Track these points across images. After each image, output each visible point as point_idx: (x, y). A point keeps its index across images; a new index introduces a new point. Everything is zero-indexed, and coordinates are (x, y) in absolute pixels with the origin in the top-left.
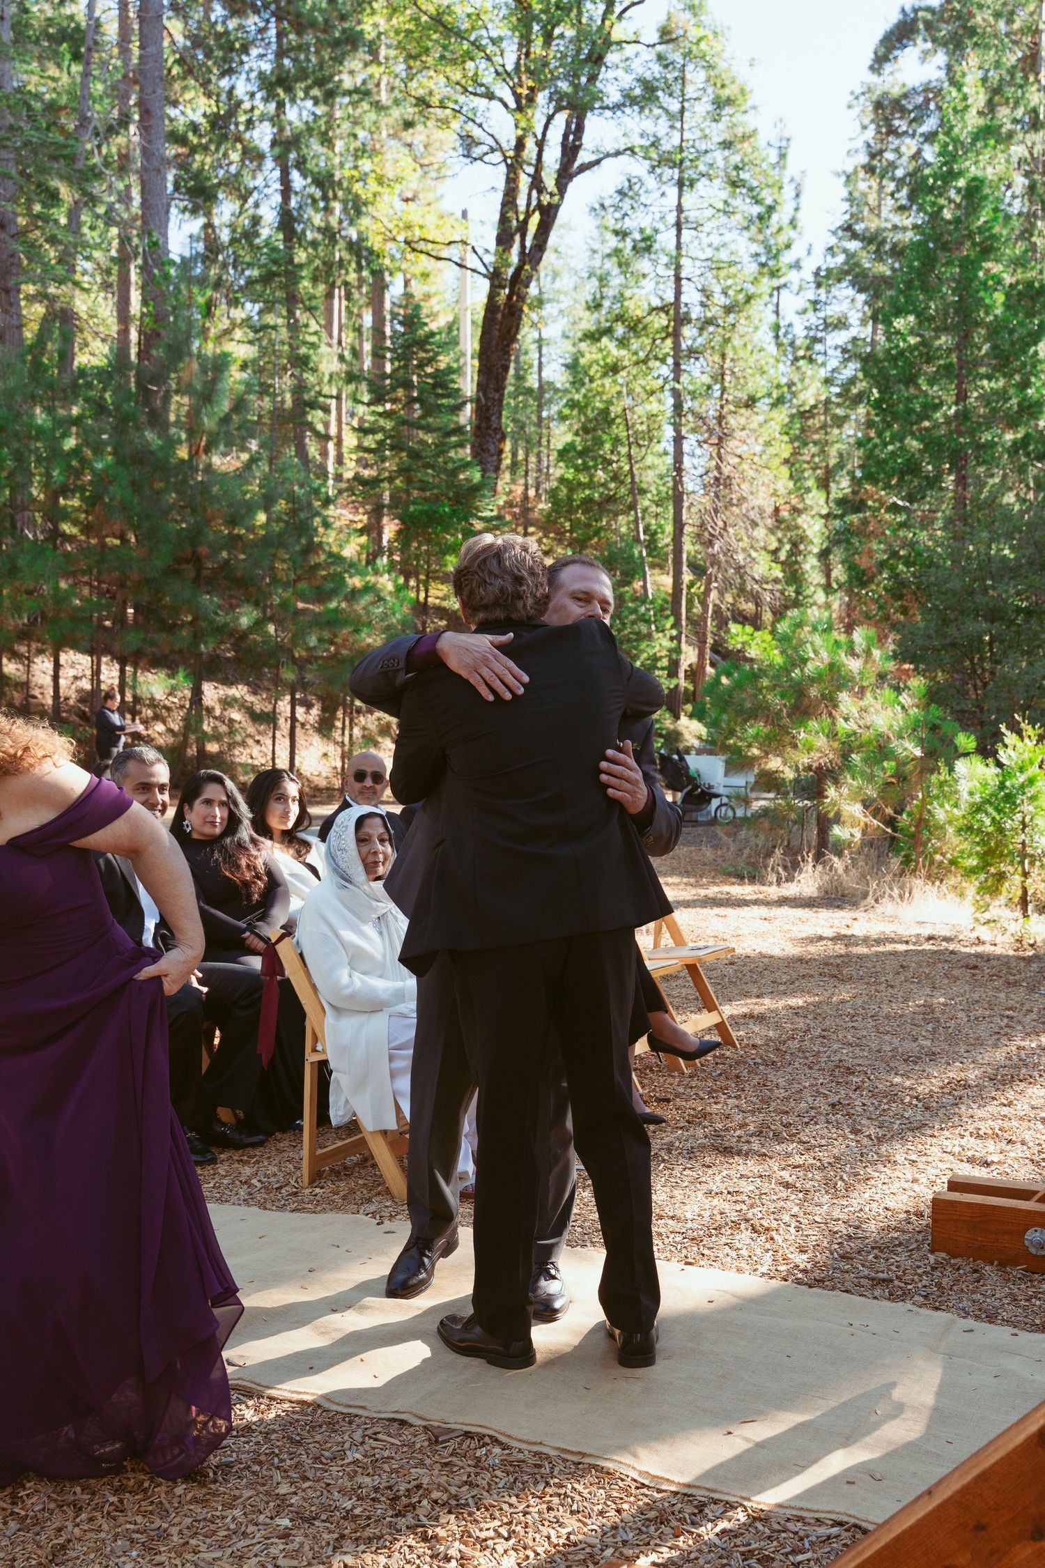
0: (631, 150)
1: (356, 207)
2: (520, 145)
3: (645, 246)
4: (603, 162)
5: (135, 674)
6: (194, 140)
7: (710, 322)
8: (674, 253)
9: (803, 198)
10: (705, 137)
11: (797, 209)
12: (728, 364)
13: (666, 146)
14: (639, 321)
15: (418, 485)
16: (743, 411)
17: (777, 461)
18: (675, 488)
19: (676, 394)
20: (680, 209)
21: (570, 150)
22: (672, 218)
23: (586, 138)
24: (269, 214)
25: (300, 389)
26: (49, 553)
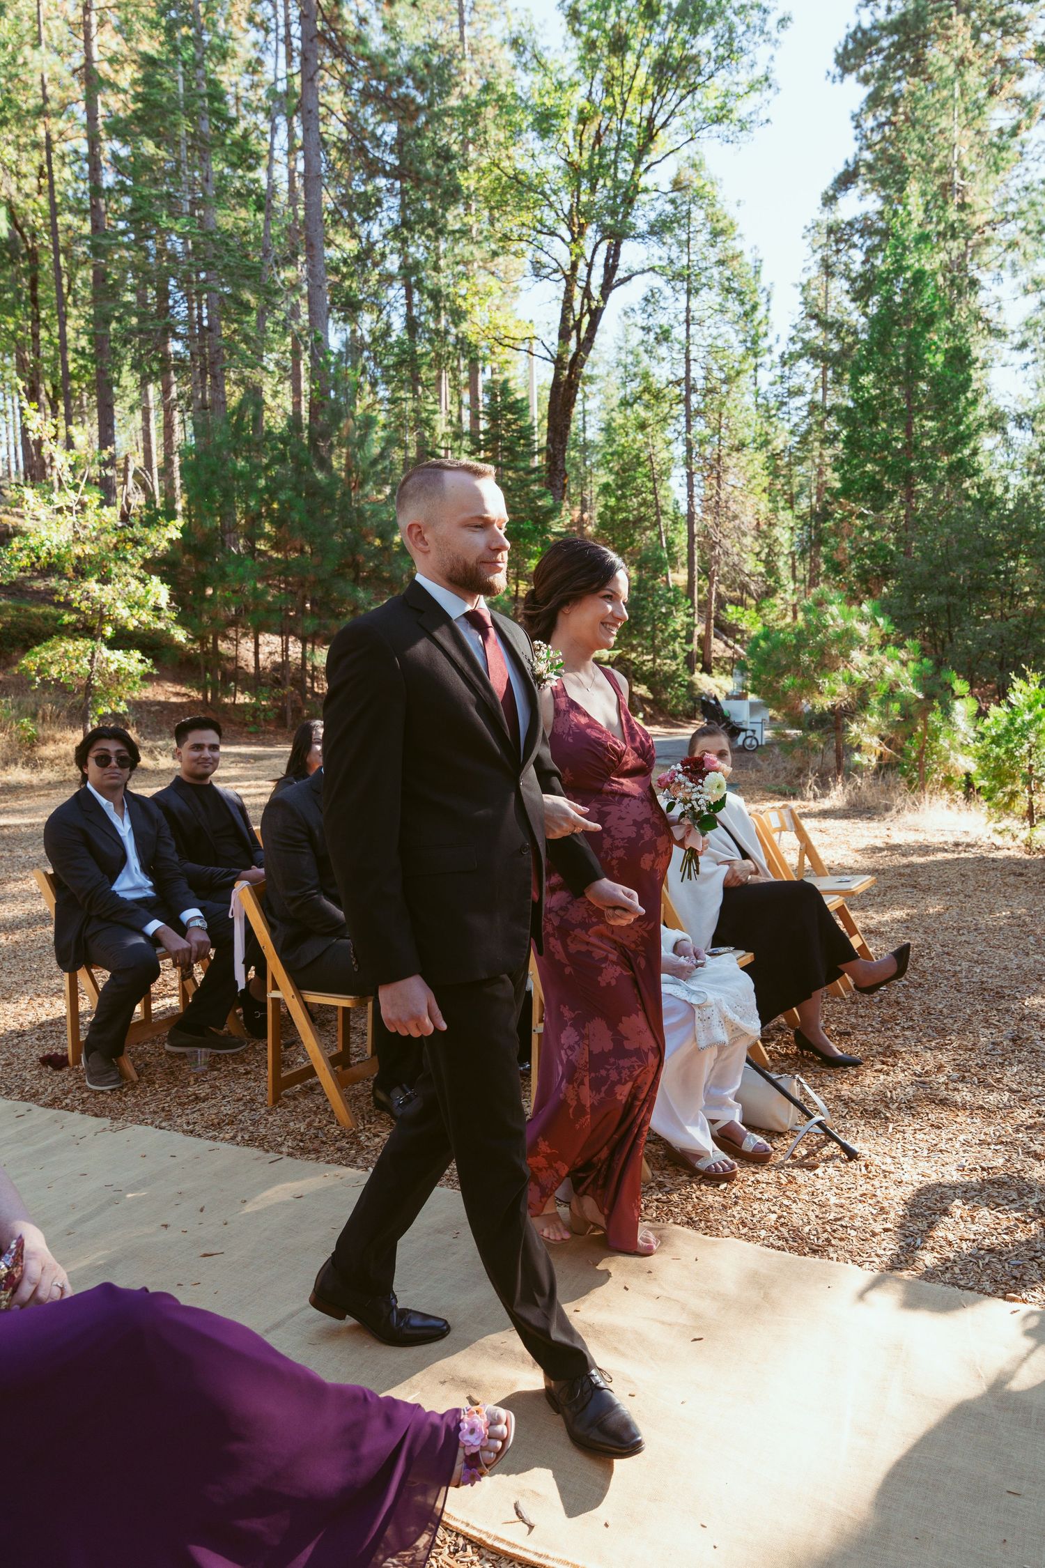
0: (652, 269)
1: (459, 315)
2: (574, 266)
3: (664, 336)
4: (634, 278)
5: (312, 649)
6: (345, 270)
7: (711, 391)
8: (684, 341)
9: (772, 303)
10: (705, 259)
11: (768, 310)
12: (724, 421)
13: (678, 266)
14: (660, 391)
16: (734, 454)
17: (759, 489)
18: (689, 510)
19: (689, 444)
20: (688, 310)
21: (610, 269)
22: (682, 317)
23: (622, 261)
24: (398, 323)
25: (422, 444)
26: (249, 562)
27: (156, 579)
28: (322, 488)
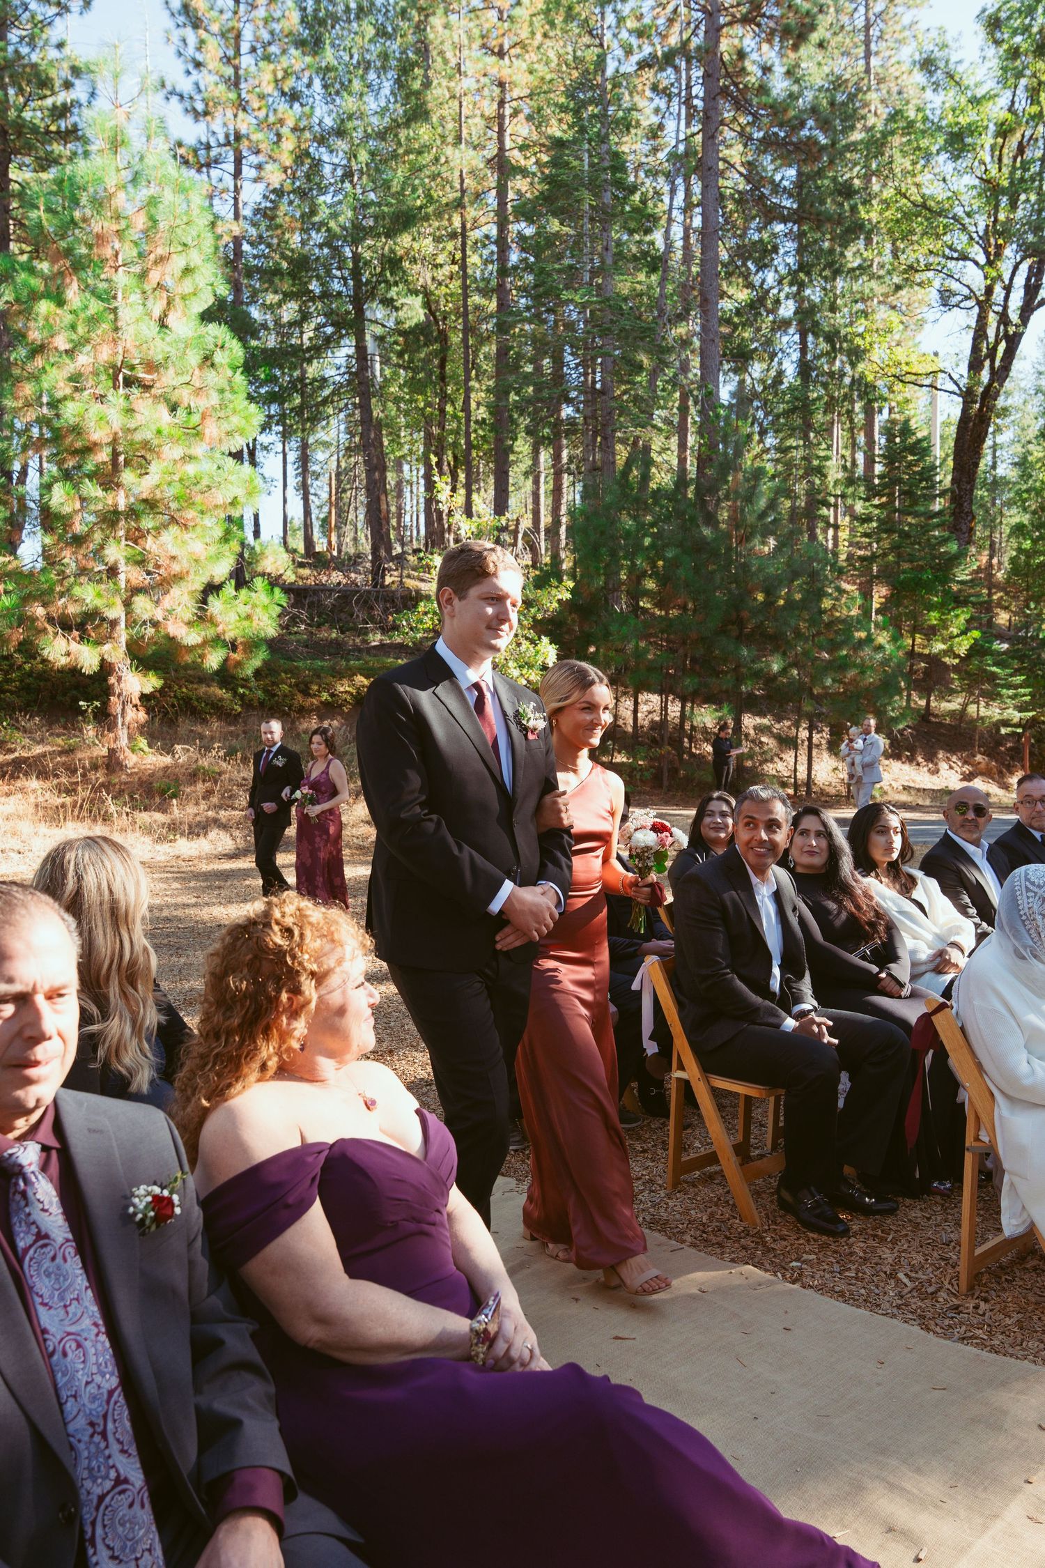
1: (856, 355)
2: (989, 291)
5: (692, 708)
6: (737, 320)
15: (907, 558)
21: (1032, 290)
24: (790, 369)
25: (812, 493)
26: (632, 621)
27: (545, 640)
28: (708, 544)
